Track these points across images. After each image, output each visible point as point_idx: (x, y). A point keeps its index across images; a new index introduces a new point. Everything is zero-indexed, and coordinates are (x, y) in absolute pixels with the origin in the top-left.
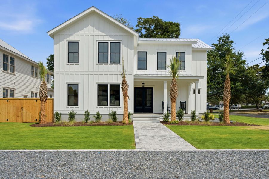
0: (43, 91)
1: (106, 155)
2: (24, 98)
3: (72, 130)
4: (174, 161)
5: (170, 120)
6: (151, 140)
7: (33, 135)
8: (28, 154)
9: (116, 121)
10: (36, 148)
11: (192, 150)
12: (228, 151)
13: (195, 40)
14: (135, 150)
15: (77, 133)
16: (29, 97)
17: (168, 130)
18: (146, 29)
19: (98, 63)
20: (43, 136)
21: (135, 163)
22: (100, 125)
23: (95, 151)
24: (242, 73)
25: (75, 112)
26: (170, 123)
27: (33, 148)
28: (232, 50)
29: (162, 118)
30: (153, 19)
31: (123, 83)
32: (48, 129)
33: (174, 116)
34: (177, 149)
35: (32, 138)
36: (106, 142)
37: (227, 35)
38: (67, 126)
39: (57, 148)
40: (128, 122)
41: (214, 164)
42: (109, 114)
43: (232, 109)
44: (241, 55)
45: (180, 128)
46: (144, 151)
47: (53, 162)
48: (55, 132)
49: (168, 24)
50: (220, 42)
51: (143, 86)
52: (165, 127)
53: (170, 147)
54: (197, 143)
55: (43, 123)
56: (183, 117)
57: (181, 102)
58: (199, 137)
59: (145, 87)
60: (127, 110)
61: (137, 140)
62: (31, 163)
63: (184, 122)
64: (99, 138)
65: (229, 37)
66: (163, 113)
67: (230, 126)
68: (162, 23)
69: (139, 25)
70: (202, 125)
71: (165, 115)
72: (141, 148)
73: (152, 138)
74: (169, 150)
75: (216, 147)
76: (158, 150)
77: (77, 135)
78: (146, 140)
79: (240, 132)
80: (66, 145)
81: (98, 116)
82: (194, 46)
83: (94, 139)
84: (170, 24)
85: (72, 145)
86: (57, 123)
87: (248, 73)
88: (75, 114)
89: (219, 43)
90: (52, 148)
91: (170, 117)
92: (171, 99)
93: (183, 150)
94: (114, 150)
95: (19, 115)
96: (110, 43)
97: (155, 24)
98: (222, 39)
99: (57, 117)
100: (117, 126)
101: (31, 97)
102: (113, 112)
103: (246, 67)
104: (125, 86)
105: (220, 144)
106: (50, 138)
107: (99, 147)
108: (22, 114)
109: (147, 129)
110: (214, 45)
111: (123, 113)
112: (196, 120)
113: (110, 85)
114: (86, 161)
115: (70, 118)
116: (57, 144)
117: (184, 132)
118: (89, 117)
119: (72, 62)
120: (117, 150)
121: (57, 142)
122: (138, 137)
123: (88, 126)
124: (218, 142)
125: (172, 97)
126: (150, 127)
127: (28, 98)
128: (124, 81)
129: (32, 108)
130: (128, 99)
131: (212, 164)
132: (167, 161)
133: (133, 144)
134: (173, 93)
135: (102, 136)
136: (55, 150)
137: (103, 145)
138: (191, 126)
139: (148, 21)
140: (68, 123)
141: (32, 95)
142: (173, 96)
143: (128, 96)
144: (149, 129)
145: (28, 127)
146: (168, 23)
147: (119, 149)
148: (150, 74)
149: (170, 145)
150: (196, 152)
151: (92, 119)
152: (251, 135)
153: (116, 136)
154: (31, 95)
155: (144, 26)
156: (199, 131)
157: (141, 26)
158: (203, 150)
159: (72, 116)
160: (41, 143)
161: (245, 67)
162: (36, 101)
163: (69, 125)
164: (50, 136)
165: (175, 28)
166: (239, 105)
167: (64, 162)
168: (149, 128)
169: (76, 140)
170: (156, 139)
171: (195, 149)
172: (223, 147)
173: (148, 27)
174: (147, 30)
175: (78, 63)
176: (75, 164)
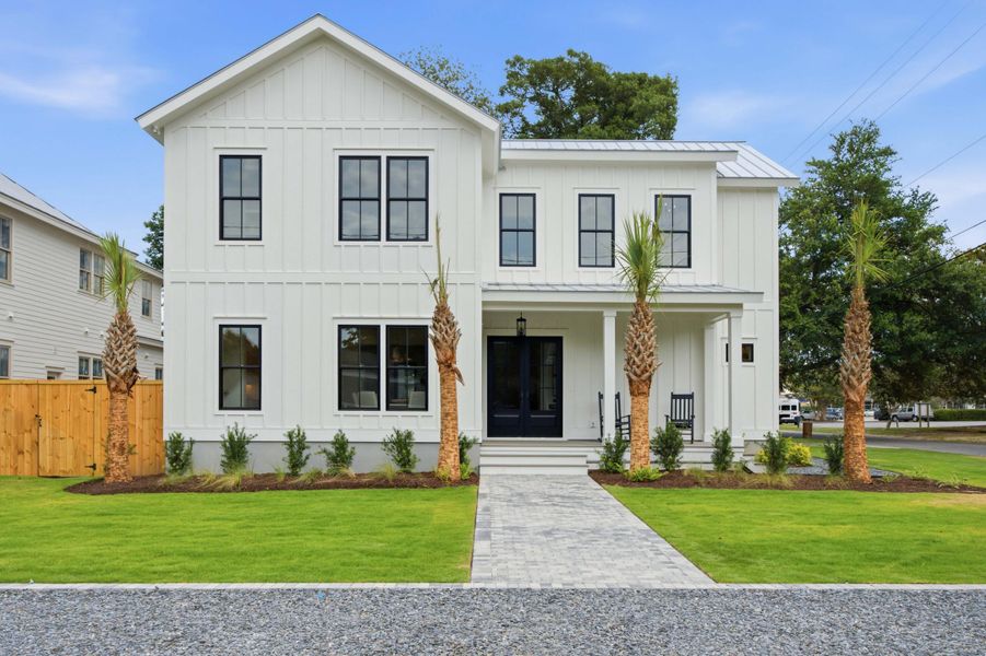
0: (120, 350)
1: (345, 603)
2: (49, 378)
3: (231, 505)
4: (612, 628)
5: (627, 467)
6: (540, 544)
7: (71, 526)
8: (41, 600)
9: (413, 471)
10: (73, 578)
11: (692, 587)
12: (838, 592)
13: (733, 147)
14: (466, 586)
15: (247, 517)
16: (71, 374)
17: (614, 507)
18: (541, 104)
19: (341, 239)
20: (110, 530)
21: (453, 637)
22: (346, 488)
23: (304, 590)
24: (929, 279)
25: (248, 433)
26: (626, 481)
27: (62, 577)
28: (887, 183)
29: (598, 458)
30: (569, 65)
31: (436, 320)
32: (138, 501)
33: (644, 450)
34: (634, 582)
35: (66, 537)
36: (357, 555)
37: (866, 126)
38: (212, 491)
39: (156, 576)
40: (459, 473)
41: (769, 641)
42: (385, 443)
43: (893, 425)
44: (925, 204)
45: (662, 500)
46: (500, 590)
47: (132, 633)
48: (161, 513)
49: (627, 83)
50: (838, 153)
51: (521, 332)
52: (605, 493)
53: (606, 573)
54: (722, 558)
55: (117, 477)
56: (680, 455)
57: (674, 397)
58: (730, 535)
59: (529, 333)
60: (455, 427)
61: (480, 547)
62: (43, 634)
63: (685, 474)
64: (332, 539)
65: (876, 133)
66: (600, 440)
67: (870, 490)
68: (603, 79)
69: (514, 88)
70: (753, 487)
71: (608, 446)
72: (490, 579)
73: (544, 539)
74: (602, 585)
75: (793, 576)
76: (557, 585)
77: (248, 526)
78: (517, 546)
79: (902, 516)
80: (194, 564)
81: (341, 451)
82: (726, 168)
83: (314, 542)
84: (635, 85)
85: (217, 566)
86: (173, 478)
87: (954, 278)
88: (248, 442)
89: (837, 159)
90: (137, 576)
91: (627, 456)
92: (631, 381)
93: (656, 585)
94: (380, 586)
95: (27, 447)
96: (389, 158)
97: (579, 81)
98: (848, 140)
99: (178, 455)
100: (413, 492)
101: (77, 375)
102: (398, 433)
103: (945, 252)
104: (447, 332)
105: (811, 563)
106: (138, 539)
107: (326, 572)
108: (38, 444)
109: (530, 504)
110: (814, 163)
111: (439, 440)
112: (732, 468)
113: (387, 326)
114: (263, 628)
115: (229, 458)
116: (160, 560)
117: (675, 517)
118: (305, 453)
119: (238, 235)
120: (392, 586)
121: (162, 554)
122: (487, 536)
123: (295, 492)
124: (804, 555)
125: (635, 374)
126: (542, 495)
127: (64, 378)
128: (441, 308)
129: (79, 417)
130: (458, 382)
131: (759, 642)
132: (583, 629)
133: (461, 563)
134: (636, 359)
135: (344, 529)
136: (149, 587)
137: (343, 564)
138: (708, 490)
139: (550, 72)
140: (219, 477)
141: (81, 368)
142: (638, 372)
143: (455, 371)
144: (536, 504)
145: (58, 494)
146: (627, 78)
147: (403, 581)
148: (550, 282)
149: (608, 566)
150: (706, 593)
151: (317, 463)
152: (944, 527)
153: (400, 530)
154: (77, 366)
155: (531, 90)
156: (738, 512)
157: (521, 91)
158: (736, 587)
159: (236, 449)
160: (97, 559)
161: (942, 254)
162: (94, 390)
163: (221, 487)
164: (138, 532)
165: (657, 100)
166: (924, 407)
167: (173, 633)
168: (540, 497)
169: (239, 545)
170: (560, 542)
171: (705, 583)
172: (818, 576)
173: (551, 94)
174: (547, 106)
175: (260, 239)
176: (215, 640)
